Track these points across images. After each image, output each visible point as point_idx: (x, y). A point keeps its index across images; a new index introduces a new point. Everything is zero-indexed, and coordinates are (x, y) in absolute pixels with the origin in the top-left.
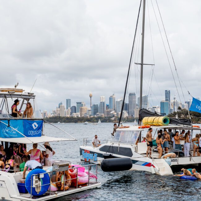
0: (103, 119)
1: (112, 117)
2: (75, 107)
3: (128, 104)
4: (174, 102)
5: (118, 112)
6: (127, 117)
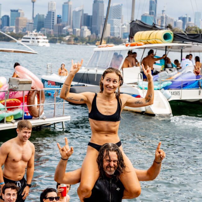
0: (52, 38)
1: (65, 36)
2: (8, 16)
3: (91, 17)
4: (162, 17)
5: (74, 29)
6: (89, 37)
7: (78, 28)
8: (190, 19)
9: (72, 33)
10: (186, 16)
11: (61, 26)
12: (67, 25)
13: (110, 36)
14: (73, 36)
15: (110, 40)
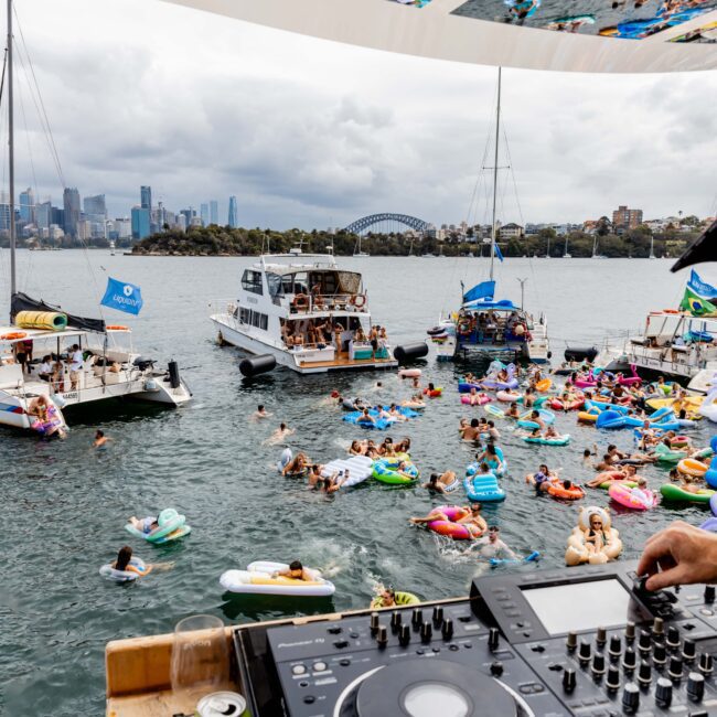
1: (27, 238)
3: (62, 212)
5: (40, 228)
6: (61, 238)
7: (45, 227)
8: (195, 213)
9: (37, 234)
11: (21, 224)
12: (29, 223)
13: (91, 236)
14: (38, 238)
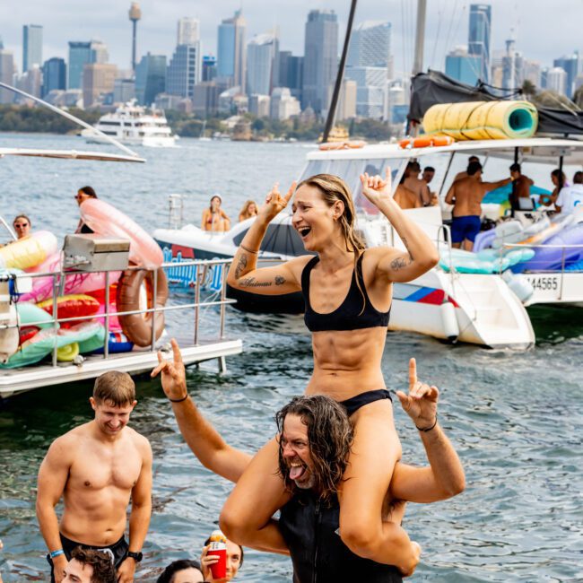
0: (188, 122)
2: (61, 61)
3: (299, 62)
4: (506, 61)
5: (253, 95)
7: (263, 93)
9: (246, 109)
10: (575, 57)
11: (214, 88)
12: (232, 85)
13: (355, 116)
14: (248, 117)
15: (355, 127)
